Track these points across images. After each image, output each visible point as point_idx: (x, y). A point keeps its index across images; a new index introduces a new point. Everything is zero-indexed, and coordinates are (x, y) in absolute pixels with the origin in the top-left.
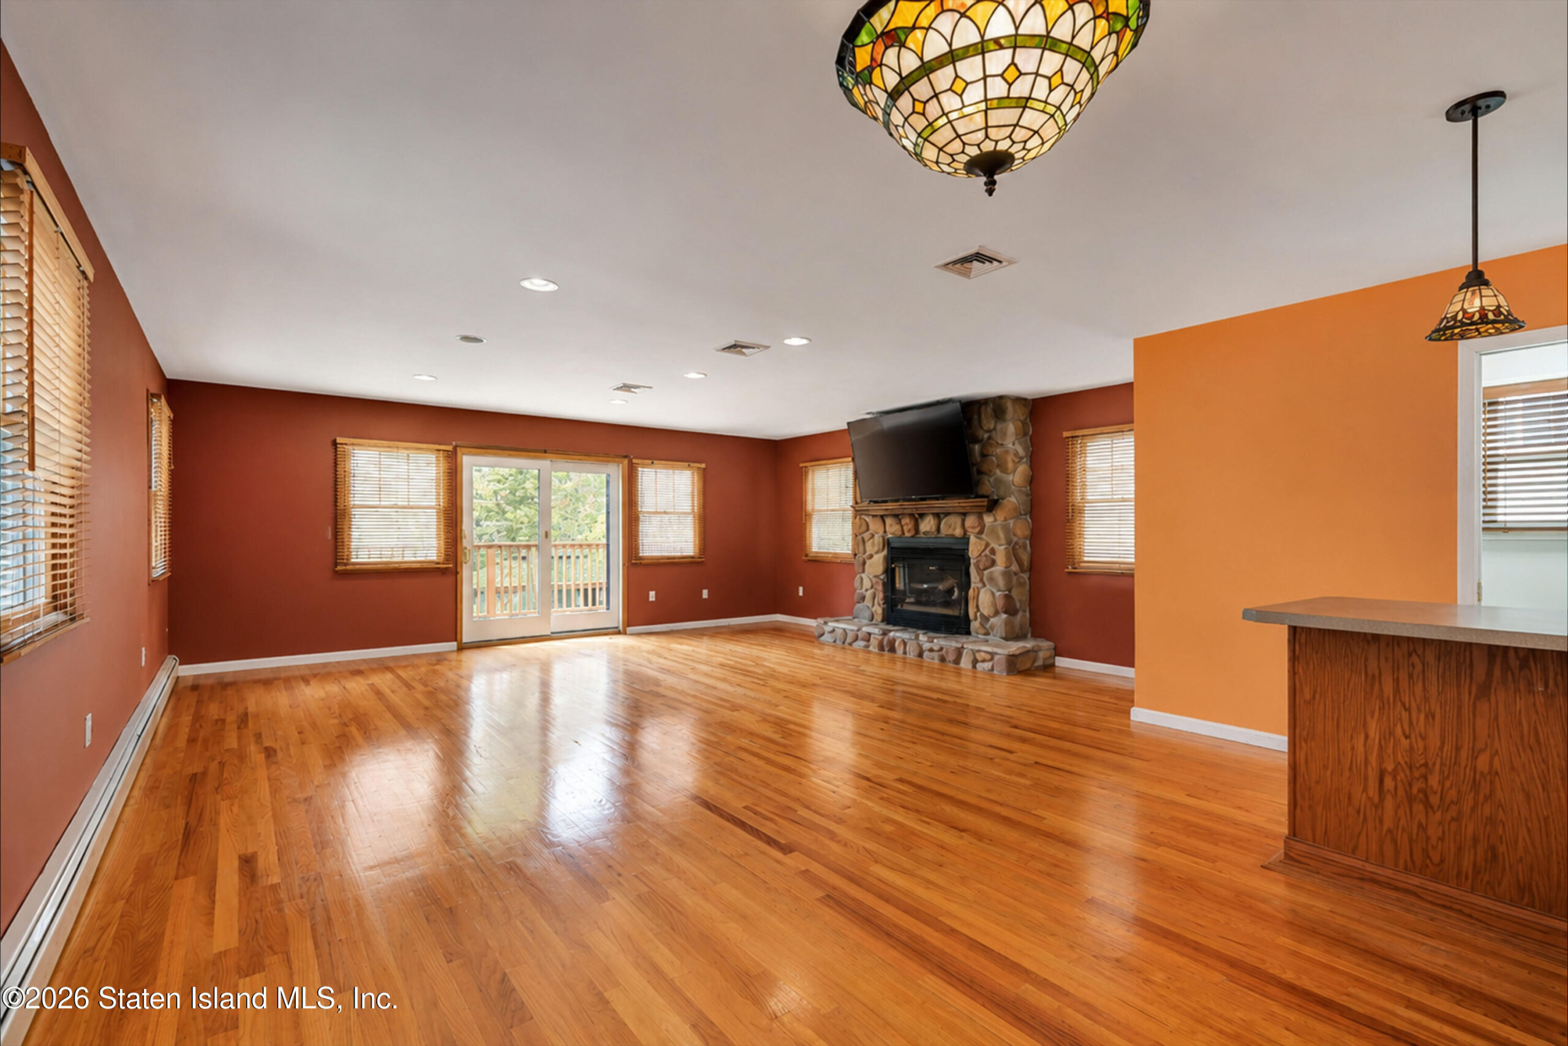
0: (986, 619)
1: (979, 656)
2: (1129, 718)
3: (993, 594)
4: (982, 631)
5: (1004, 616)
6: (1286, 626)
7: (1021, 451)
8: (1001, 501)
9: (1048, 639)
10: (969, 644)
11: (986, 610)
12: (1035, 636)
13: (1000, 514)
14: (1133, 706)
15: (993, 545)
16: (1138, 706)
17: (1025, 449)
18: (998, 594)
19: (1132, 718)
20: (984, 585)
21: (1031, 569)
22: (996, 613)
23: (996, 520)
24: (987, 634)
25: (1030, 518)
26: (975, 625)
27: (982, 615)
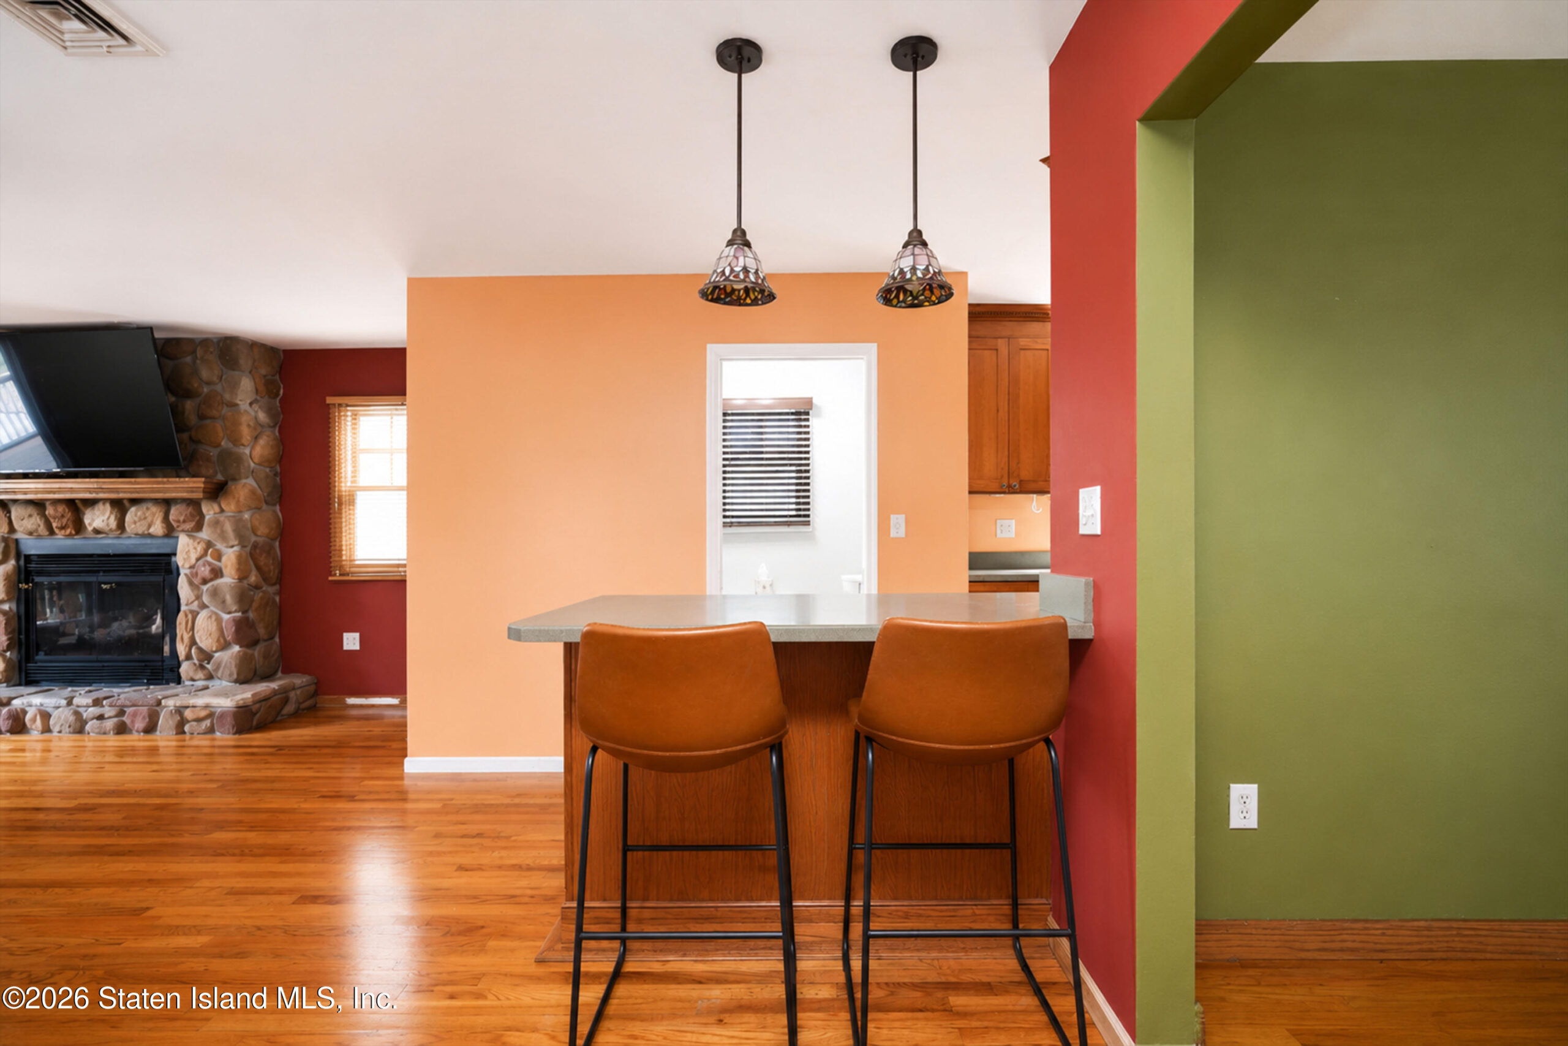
0: (207, 656)
1: (188, 714)
2: (403, 770)
3: (219, 620)
4: (200, 675)
5: (236, 648)
6: (562, 645)
7: (262, 416)
8: (230, 483)
9: (304, 672)
10: (171, 698)
11: (206, 641)
12: (288, 670)
13: (229, 506)
14: (406, 756)
15: (220, 546)
16: (412, 756)
17: (270, 411)
18: (226, 617)
19: (406, 770)
20: (204, 606)
21: (280, 581)
22: (224, 646)
23: (222, 511)
24: (210, 677)
25: (281, 511)
26: (185, 669)
27: (200, 650)
